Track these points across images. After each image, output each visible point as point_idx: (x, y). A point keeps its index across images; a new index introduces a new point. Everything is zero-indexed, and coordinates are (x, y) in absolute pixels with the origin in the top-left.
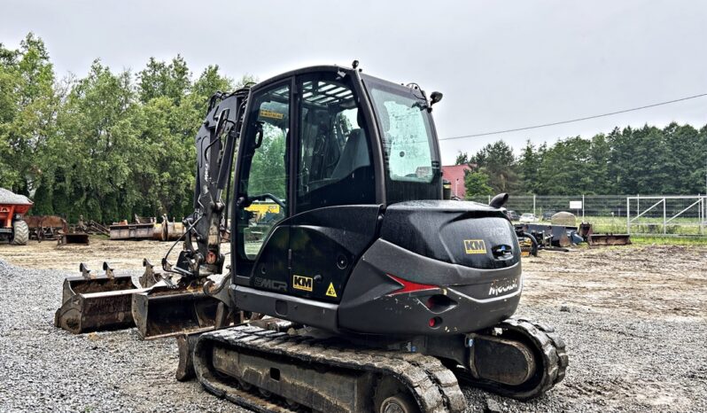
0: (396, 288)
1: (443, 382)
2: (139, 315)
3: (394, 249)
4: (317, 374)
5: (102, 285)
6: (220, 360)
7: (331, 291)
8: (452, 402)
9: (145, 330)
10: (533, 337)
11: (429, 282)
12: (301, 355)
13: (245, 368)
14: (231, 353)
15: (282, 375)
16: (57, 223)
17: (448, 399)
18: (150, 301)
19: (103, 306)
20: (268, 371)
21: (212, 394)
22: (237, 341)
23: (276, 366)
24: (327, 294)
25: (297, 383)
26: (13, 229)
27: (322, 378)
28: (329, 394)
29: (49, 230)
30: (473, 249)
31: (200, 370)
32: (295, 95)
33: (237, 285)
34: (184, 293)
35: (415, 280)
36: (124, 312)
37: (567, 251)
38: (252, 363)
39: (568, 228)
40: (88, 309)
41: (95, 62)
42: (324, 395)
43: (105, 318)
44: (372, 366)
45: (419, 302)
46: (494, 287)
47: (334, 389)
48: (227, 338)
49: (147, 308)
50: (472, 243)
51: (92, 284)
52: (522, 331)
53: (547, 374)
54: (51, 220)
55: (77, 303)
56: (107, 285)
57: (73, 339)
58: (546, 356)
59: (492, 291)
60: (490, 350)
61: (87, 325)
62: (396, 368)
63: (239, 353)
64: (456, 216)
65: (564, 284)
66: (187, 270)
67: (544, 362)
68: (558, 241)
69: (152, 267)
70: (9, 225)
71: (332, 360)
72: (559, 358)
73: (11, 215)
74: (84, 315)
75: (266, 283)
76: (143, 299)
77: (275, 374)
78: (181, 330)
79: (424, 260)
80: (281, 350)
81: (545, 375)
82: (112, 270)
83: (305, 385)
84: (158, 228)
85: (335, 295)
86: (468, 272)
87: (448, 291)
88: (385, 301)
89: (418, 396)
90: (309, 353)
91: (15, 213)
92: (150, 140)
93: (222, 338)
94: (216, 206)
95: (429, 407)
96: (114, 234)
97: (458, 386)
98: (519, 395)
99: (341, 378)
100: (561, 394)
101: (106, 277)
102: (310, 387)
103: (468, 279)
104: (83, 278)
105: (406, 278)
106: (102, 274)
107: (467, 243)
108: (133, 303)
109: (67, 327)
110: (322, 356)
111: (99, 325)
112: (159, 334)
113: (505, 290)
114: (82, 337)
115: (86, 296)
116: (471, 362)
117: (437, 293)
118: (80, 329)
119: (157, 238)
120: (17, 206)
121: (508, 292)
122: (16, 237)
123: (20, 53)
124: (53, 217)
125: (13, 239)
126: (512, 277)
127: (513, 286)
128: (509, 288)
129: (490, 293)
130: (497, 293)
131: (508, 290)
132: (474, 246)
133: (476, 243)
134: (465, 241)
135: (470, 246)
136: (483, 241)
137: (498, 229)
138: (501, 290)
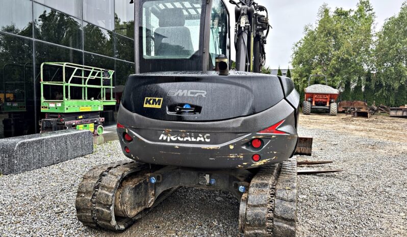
26: (330, 107)
30: (150, 104)
46: (166, 134)
50: (151, 100)
59: (162, 137)
70: (328, 105)
73: (329, 99)
86: (142, 119)
91: (331, 98)
96: (393, 113)
103: (140, 125)
107: (147, 99)
113: (181, 139)
117: (124, 131)
120: (331, 94)
121: (187, 142)
122: (331, 111)
123: (353, 11)
124: (359, 102)
125: (329, 112)
126: (196, 131)
127: (198, 139)
128: (189, 139)
129: (160, 138)
130: (169, 140)
131: (187, 140)
132: (151, 102)
133: (154, 100)
134: (146, 98)
135: (148, 102)
136: (162, 99)
137: (192, 91)
138: (176, 139)
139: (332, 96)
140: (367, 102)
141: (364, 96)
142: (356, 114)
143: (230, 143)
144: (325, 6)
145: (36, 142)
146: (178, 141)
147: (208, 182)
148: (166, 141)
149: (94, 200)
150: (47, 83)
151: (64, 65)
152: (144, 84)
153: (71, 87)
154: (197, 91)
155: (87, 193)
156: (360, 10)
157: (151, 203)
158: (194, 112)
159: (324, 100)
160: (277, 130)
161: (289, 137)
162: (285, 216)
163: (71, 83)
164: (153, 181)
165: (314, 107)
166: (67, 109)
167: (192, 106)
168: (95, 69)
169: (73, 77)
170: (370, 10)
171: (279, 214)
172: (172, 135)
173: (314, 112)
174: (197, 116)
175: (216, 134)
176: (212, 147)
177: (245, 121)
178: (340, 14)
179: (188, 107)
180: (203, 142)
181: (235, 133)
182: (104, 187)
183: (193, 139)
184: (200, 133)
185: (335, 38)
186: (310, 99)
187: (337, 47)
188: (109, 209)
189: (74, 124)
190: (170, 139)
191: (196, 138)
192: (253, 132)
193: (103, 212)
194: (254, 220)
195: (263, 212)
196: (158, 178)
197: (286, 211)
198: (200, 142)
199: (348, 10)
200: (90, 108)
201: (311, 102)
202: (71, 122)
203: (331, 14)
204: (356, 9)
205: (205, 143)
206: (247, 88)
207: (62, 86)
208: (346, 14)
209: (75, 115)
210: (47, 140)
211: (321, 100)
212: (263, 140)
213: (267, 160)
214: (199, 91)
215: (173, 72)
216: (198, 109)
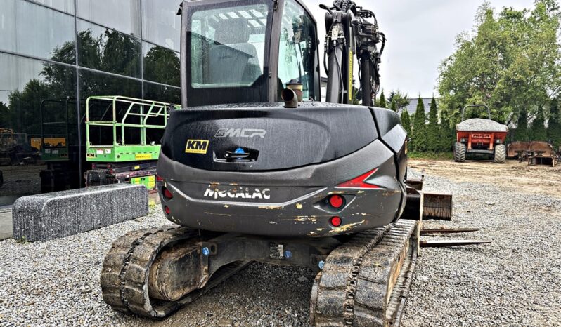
26: (494, 151)
30: (193, 148)
46: (213, 189)
50: (194, 142)
54: (539, 145)
59: (208, 192)
70: (491, 148)
73: (492, 140)
86: (183, 170)
87: (167, 184)
91: (495, 138)
103: (181, 176)
107: (190, 142)
113: (232, 196)
120: (496, 133)
121: (240, 199)
122: (496, 157)
123: (529, 11)
124: (540, 142)
125: (494, 158)
126: (252, 185)
127: (255, 195)
128: (242, 195)
129: (206, 194)
130: (216, 197)
131: (240, 197)
132: (195, 145)
133: (199, 143)
134: (189, 140)
135: (191, 145)
136: (208, 141)
137: (247, 130)
138: (225, 195)
139: (497, 135)
140: (551, 143)
141: (548, 134)
142: (534, 161)
143: (298, 202)
144: (485, 5)
145: (71, 200)
146: (227, 199)
147: (282, 254)
148: (212, 198)
149: (123, 277)
150: (94, 123)
151: (115, 99)
152: (187, 122)
153: (125, 127)
154: (253, 130)
155: (115, 266)
156: (539, 10)
157: (203, 282)
158: (250, 158)
159: (485, 141)
160: (365, 182)
161: (386, 192)
162: (370, 303)
163: (125, 122)
164: (206, 252)
165: (471, 151)
166: (118, 157)
167: (246, 150)
168: (156, 104)
169: (128, 115)
170: (554, 9)
171: (361, 300)
172: (220, 190)
173: (471, 157)
174: (252, 164)
175: (278, 188)
176: (273, 206)
177: (318, 171)
178: (510, 15)
179: (241, 151)
180: (261, 200)
181: (305, 186)
182: (135, 259)
183: (248, 196)
184: (257, 187)
185: (503, 50)
186: (464, 140)
187: (506, 63)
188: (141, 288)
189: (128, 176)
190: (218, 195)
191: (251, 194)
192: (330, 186)
193: (133, 292)
194: (327, 308)
195: (341, 297)
196: (212, 249)
197: (371, 297)
198: (257, 200)
199: (522, 10)
200: (150, 155)
201: (466, 144)
202: (124, 174)
203: (497, 16)
204: (533, 8)
205: (263, 201)
206: (322, 125)
207: (112, 127)
208: (518, 16)
209: (129, 165)
210: (86, 197)
211: (480, 141)
212: (345, 196)
213: (351, 225)
214: (256, 130)
215: (226, 105)
216: (253, 154)
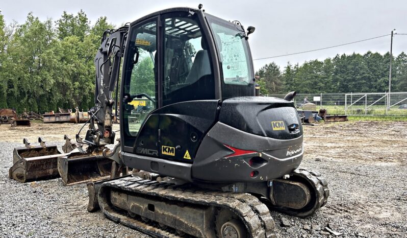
0: (230, 153)
1: (261, 212)
2: (62, 170)
3: (228, 128)
4: (178, 208)
5: (38, 151)
6: (115, 199)
7: (187, 155)
8: (266, 225)
9: (67, 180)
10: (309, 180)
11: (250, 149)
12: (168, 196)
13: (132, 204)
14: (122, 194)
15: (156, 208)
16: (10, 113)
17: (264, 223)
18: (69, 162)
19: (39, 165)
20: (146, 206)
21: (111, 220)
22: (126, 187)
23: (152, 202)
24: (185, 157)
25: (166, 213)
27: (182, 210)
28: (186, 220)
29: (5, 118)
30: (277, 127)
31: (103, 205)
32: (160, 28)
33: (125, 152)
34: (91, 156)
35: (242, 148)
36: (53, 168)
37: (313, 125)
38: (137, 201)
39: (313, 112)
40: (29, 168)
41: (29, 14)
42: (183, 221)
43: (40, 172)
44: (215, 203)
45: (245, 162)
46: (289, 151)
47: (190, 217)
48: (119, 186)
49: (67, 166)
50: (276, 123)
51: (32, 151)
52: (303, 176)
53: (318, 202)
54: (7, 111)
55: (22, 163)
56: (41, 152)
57: (21, 186)
58: (317, 191)
59: (288, 153)
60: (283, 188)
61: (29, 177)
62: (231, 205)
63: (128, 195)
64: (266, 106)
65: (314, 144)
66: (92, 142)
67: (316, 195)
68: (308, 120)
69: (70, 140)
71: (189, 200)
72: (325, 191)
74: (27, 171)
75: (144, 151)
76: (64, 160)
77: (151, 207)
78: (90, 179)
79: (246, 135)
80: (155, 193)
81: (317, 203)
82: (44, 142)
83: (171, 214)
84: (73, 115)
85: (190, 158)
86: (274, 142)
87: (262, 154)
88: (222, 162)
89: (246, 222)
90: (173, 195)
92: (66, 62)
93: (116, 185)
94: (109, 101)
95: (254, 229)
96: (46, 119)
97: (269, 214)
98: (300, 215)
99: (195, 210)
100: (324, 213)
101: (41, 147)
102: (175, 216)
103: (274, 146)
104: (26, 148)
105: (236, 147)
106: (38, 145)
107: (273, 123)
108: (58, 163)
109: (17, 179)
110: (182, 196)
111: (37, 177)
112: (75, 182)
114: (26, 185)
115: (28, 159)
116: (271, 195)
117: (256, 156)
118: (25, 180)
119: (72, 121)
129: (287, 155)
133: (279, 124)
136: (283, 122)
142: (15, 123)
154: (292, 114)
167: (296, 125)
190: (292, 153)
